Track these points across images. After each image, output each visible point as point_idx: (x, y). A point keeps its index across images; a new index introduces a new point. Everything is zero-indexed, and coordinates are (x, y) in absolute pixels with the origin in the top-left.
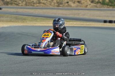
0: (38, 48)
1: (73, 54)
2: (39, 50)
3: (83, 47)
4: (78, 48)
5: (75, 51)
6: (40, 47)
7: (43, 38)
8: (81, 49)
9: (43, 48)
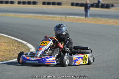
0: (34, 57)
1: (73, 65)
2: (33, 59)
3: (86, 56)
4: (80, 58)
5: (76, 61)
6: (36, 56)
7: (40, 46)
8: (84, 59)
9: (39, 57)
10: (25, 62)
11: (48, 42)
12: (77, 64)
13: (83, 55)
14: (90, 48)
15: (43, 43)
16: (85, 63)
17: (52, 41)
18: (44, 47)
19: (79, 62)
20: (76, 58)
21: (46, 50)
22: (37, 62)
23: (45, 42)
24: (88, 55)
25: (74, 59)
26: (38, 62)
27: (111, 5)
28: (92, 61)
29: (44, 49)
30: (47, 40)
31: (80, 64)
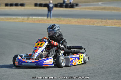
0: (30, 59)
1: (70, 65)
2: (30, 61)
3: (82, 56)
4: (76, 58)
5: (72, 61)
6: (32, 58)
7: (36, 47)
8: (80, 59)
9: (36, 59)
10: (22, 64)
11: (43, 43)
12: (73, 64)
13: (79, 55)
14: (84, 47)
15: (39, 45)
16: (80, 63)
17: (47, 42)
18: (40, 48)
19: (75, 62)
20: (73, 59)
21: (42, 51)
22: (34, 64)
23: (40, 43)
24: (83, 55)
25: (71, 60)
26: (36, 65)
27: (75, 5)
28: (87, 61)
29: (40, 51)
30: (42, 42)
31: (76, 64)
